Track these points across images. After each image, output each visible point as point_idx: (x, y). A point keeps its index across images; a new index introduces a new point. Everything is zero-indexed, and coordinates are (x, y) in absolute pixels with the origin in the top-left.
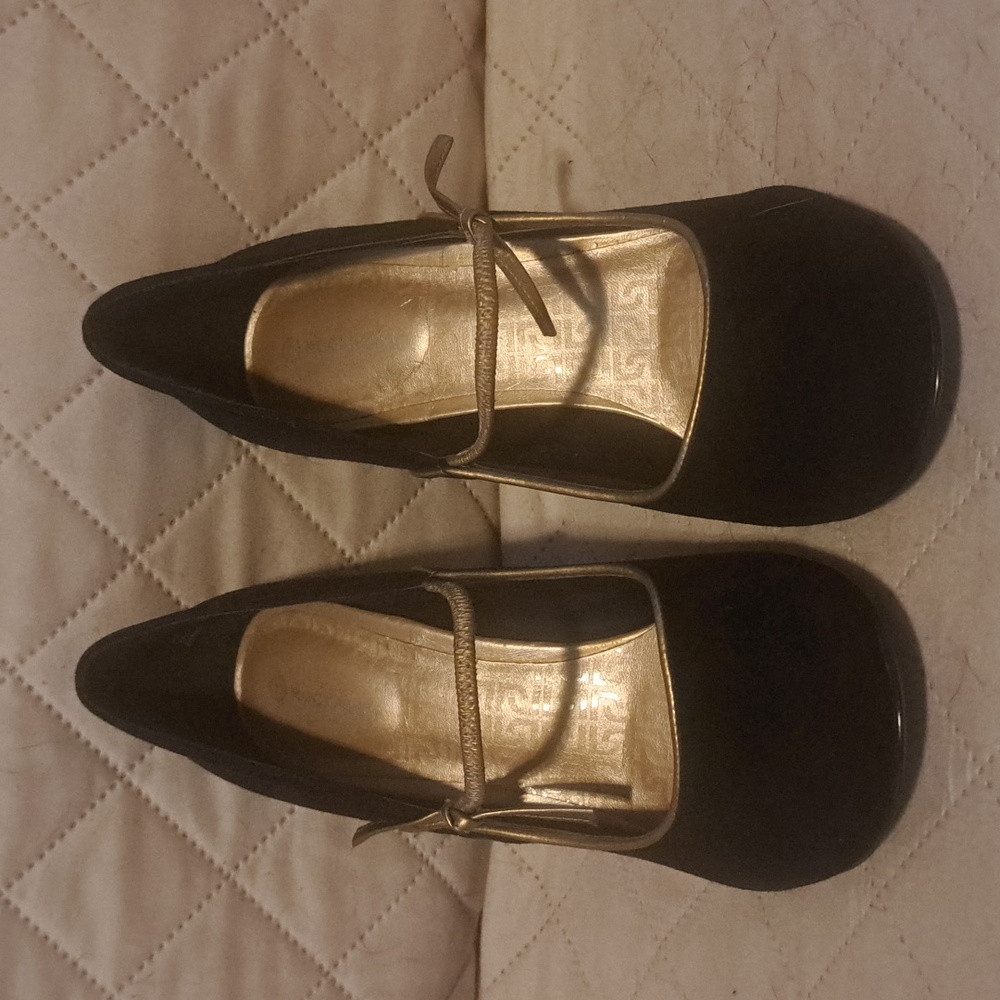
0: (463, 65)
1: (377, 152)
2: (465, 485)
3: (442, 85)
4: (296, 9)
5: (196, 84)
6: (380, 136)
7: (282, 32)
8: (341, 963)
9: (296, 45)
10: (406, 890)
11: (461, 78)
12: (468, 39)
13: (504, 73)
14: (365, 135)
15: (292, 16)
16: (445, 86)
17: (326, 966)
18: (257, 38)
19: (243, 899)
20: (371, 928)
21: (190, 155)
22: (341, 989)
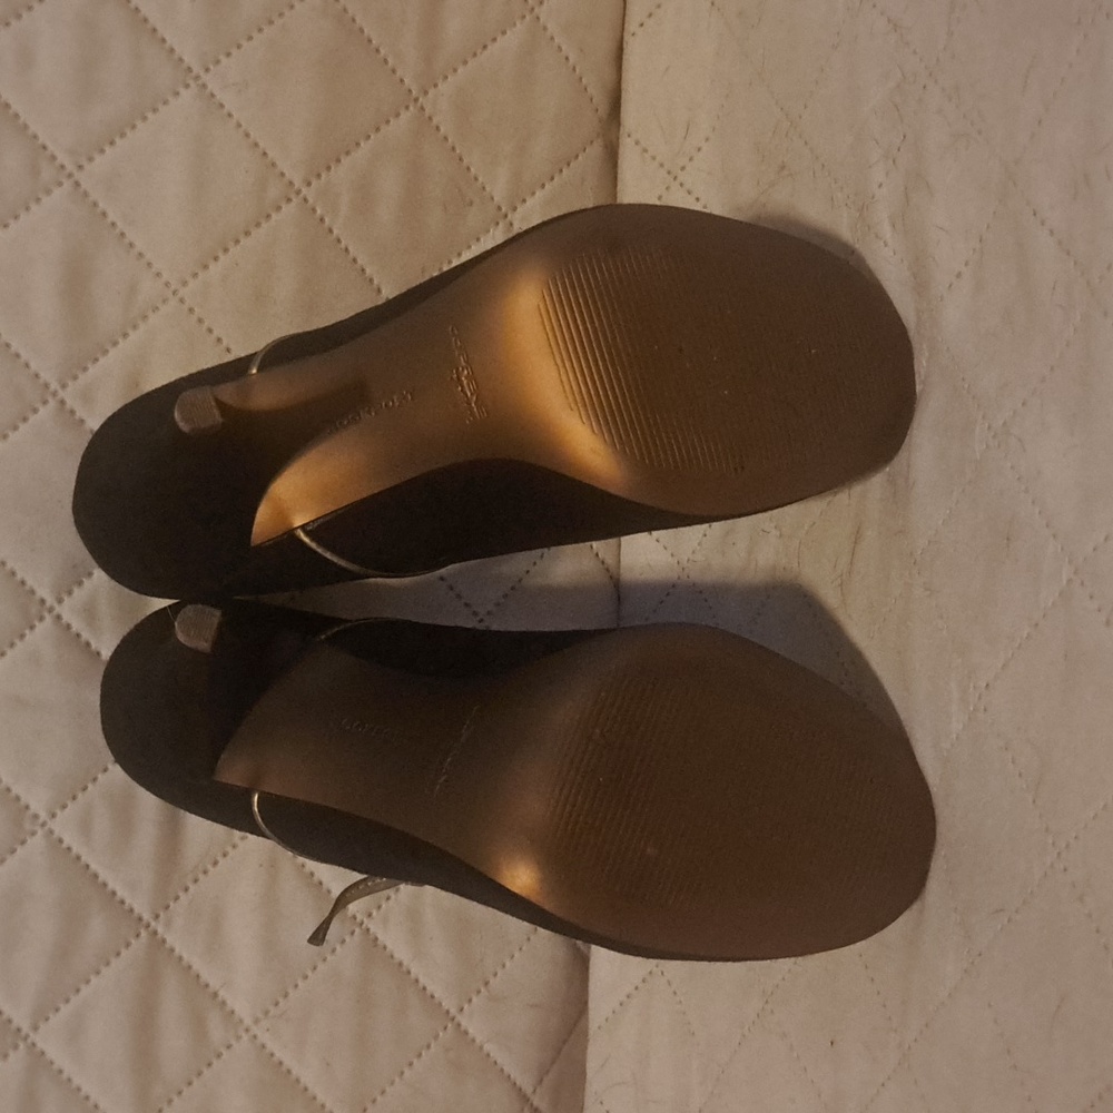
0: (598, 135)
1: (511, 224)
2: (592, 547)
3: (577, 156)
4: (436, 86)
5: (338, 161)
6: (515, 209)
7: (422, 108)
8: (466, 1007)
9: (435, 121)
10: (529, 939)
11: (596, 150)
12: (603, 110)
13: (637, 143)
14: (499, 208)
15: (432, 92)
16: (580, 158)
17: (453, 1011)
18: (398, 115)
19: (376, 946)
20: (496, 975)
21: (331, 231)
22: (466, 1033)
